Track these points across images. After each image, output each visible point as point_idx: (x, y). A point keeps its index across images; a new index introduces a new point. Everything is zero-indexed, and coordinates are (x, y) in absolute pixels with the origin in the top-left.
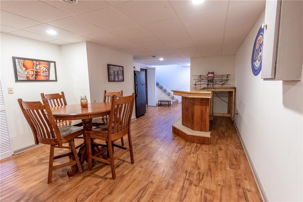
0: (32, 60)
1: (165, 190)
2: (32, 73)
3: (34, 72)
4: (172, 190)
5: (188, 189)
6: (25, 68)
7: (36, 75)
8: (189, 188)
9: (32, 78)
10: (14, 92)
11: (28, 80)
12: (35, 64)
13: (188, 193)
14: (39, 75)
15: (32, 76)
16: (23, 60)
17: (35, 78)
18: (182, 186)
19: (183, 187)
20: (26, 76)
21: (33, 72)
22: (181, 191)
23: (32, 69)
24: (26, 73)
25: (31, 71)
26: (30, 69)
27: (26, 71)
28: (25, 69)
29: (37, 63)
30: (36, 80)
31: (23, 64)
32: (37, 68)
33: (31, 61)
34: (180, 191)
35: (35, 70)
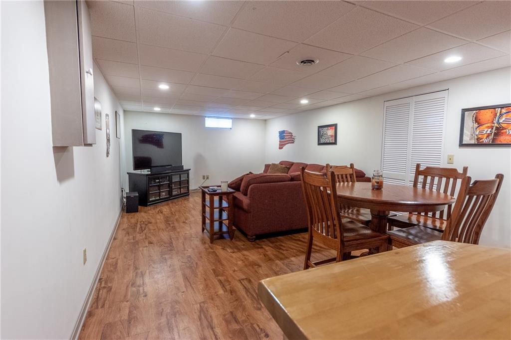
0: (494, 107)
1: (231, 310)
2: (488, 132)
3: (492, 129)
4: (223, 315)
5: (203, 329)
6: (478, 124)
7: (495, 134)
8: (201, 332)
9: (485, 141)
10: (454, 162)
11: (479, 144)
12: (498, 115)
13: (199, 323)
14: (502, 133)
15: (488, 137)
16: (477, 111)
17: (494, 140)
18: (214, 330)
19: (212, 328)
20: (476, 137)
21: (490, 129)
22: (209, 320)
23: (489, 125)
24: (478, 132)
25: (488, 127)
26: (486, 125)
27: (478, 129)
28: (477, 126)
29: (504, 111)
30: (493, 144)
31: (475, 118)
32: (501, 121)
33: (490, 110)
34: (212, 321)
35: (496, 125)
